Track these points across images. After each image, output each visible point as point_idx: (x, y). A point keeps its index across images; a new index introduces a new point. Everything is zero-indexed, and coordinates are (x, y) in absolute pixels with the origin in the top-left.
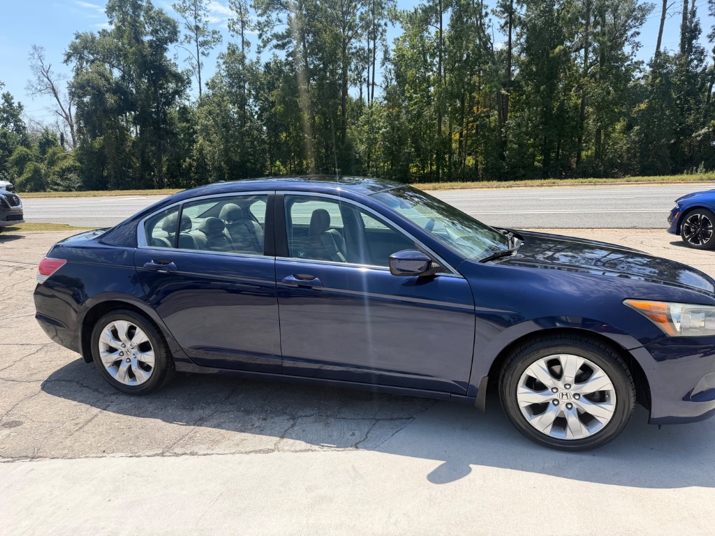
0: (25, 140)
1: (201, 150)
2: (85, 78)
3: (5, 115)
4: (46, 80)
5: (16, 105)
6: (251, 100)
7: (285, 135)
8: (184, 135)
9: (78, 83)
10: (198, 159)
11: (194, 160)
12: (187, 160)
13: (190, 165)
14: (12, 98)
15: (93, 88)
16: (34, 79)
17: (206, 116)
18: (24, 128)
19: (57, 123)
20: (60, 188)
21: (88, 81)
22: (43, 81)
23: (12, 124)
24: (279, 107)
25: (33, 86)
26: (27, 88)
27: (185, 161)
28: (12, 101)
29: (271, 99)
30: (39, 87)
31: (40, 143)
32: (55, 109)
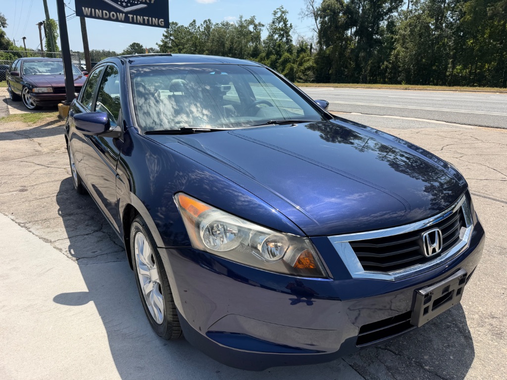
0: (290, 49)
1: (396, 56)
2: (327, 4)
3: (282, 33)
4: (311, 7)
5: (289, 25)
6: (449, 12)
7: (472, 41)
8: (387, 44)
9: (322, 8)
10: (393, 62)
11: (390, 63)
12: (386, 63)
13: (387, 67)
14: (287, 21)
15: (331, 10)
16: (304, 7)
17: (406, 28)
18: (291, 40)
19: (313, 37)
20: (302, 81)
21: (329, 5)
22: (309, 8)
23: (285, 38)
24: (468, 17)
25: (303, 12)
26: (300, 14)
27: (383, 64)
28: (287, 23)
29: (464, 10)
30: (307, 13)
31: (298, 50)
32: (313, 27)
